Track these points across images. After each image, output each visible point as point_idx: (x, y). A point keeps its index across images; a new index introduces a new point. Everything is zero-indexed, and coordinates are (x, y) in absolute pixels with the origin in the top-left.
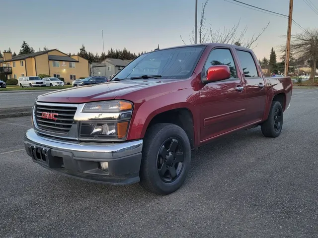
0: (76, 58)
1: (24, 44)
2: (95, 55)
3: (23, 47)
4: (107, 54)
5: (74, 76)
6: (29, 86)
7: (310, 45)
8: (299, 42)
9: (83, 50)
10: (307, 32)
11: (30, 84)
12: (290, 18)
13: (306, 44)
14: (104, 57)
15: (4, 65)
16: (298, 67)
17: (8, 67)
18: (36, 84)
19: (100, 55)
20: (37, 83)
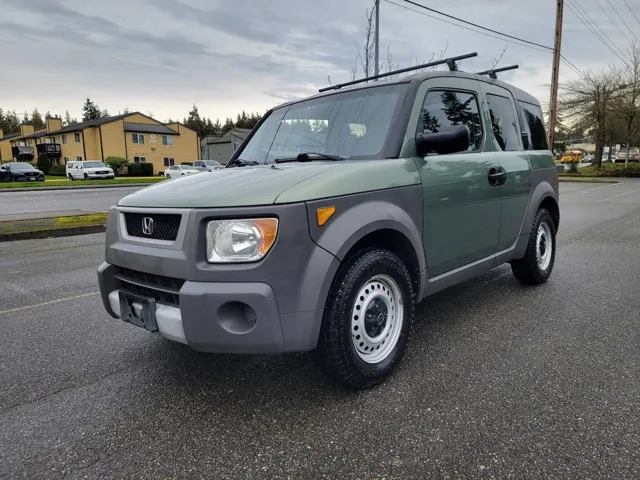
0: (175, 128)
1: (89, 103)
2: (214, 122)
3: (86, 109)
4: (235, 121)
5: (172, 161)
6: (83, 177)
7: (593, 102)
8: (574, 97)
9: (194, 113)
10: (587, 79)
11: (85, 174)
12: (557, 52)
13: (586, 101)
14: (229, 127)
15: (48, 141)
16: (574, 143)
17: (55, 145)
18: (95, 175)
19: (223, 123)
20: (97, 173)
